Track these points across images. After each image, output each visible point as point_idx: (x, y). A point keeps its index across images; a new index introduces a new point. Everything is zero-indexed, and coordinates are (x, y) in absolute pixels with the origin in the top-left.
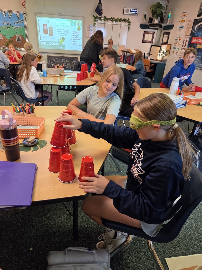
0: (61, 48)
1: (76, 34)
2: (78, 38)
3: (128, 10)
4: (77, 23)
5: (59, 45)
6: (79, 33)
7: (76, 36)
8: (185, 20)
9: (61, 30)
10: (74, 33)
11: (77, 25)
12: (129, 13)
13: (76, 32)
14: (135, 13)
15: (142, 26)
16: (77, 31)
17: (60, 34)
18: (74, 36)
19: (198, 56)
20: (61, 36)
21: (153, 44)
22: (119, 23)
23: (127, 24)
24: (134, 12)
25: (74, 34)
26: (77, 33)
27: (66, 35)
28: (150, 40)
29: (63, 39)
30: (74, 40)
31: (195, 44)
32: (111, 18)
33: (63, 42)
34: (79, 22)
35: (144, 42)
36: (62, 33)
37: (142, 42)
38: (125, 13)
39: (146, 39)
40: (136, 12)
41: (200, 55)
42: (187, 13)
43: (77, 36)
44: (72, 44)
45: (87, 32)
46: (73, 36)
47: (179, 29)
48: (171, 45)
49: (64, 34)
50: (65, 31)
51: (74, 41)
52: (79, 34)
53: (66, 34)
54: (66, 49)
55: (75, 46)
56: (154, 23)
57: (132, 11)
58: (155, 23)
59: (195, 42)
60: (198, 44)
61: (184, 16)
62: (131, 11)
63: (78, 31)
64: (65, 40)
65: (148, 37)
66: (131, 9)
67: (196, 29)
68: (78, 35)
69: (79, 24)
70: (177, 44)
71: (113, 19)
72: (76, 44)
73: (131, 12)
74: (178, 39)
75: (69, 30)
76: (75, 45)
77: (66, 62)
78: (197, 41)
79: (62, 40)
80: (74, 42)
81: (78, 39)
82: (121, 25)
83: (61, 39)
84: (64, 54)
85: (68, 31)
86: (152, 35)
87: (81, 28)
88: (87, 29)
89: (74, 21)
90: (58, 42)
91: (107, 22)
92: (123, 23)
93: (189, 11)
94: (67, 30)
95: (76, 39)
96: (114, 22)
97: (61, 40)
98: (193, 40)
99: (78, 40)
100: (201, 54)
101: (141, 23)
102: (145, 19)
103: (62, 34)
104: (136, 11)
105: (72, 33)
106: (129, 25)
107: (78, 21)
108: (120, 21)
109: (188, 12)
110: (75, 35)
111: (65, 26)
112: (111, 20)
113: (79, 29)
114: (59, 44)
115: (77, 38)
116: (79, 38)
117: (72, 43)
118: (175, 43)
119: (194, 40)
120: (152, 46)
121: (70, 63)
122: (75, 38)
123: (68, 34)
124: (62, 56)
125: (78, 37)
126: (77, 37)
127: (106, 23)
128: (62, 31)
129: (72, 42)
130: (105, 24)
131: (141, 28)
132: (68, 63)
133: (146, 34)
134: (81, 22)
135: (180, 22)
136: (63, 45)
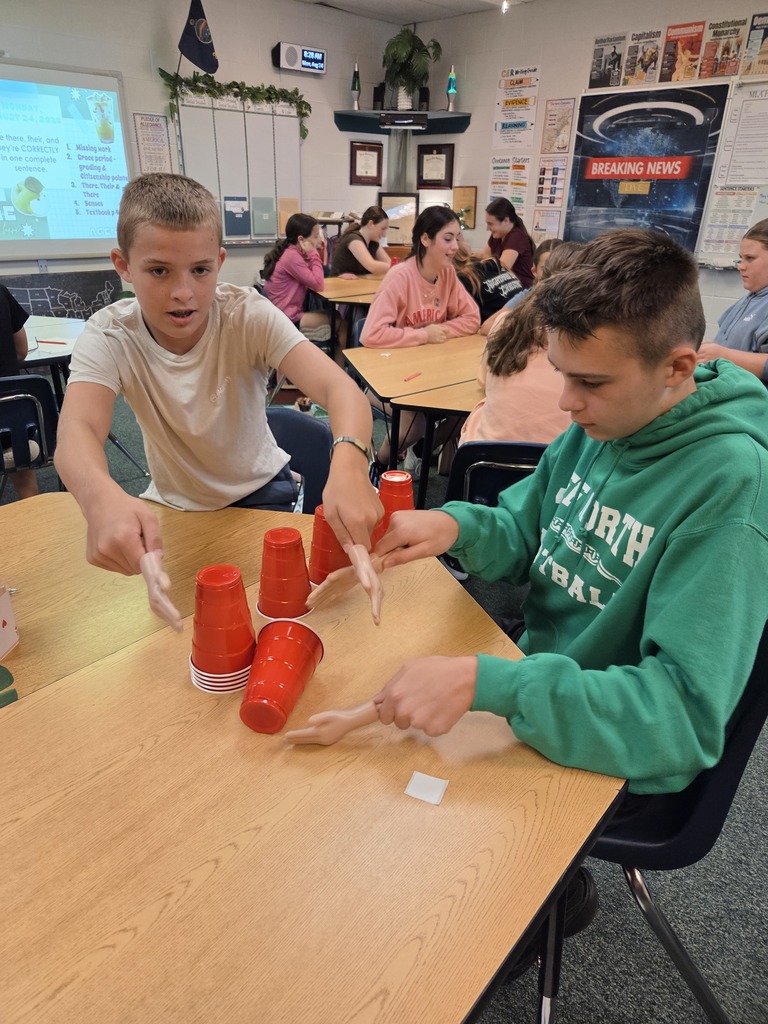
0: (28, 231)
1: (98, 159)
2: (108, 178)
3: (292, 51)
4: (91, 106)
5: (14, 218)
6: (107, 154)
7: (98, 168)
8: (526, 100)
9: (15, 139)
10: (83, 153)
11: (93, 115)
12: (297, 67)
13: (94, 149)
14: (316, 65)
15: (345, 121)
16: (97, 142)
17: (12, 159)
18: (88, 168)
19: (632, 221)
20: (19, 169)
21: (384, 189)
22: (265, 107)
23: (294, 112)
24: (314, 64)
25: (87, 158)
26: (100, 154)
27: (45, 165)
28: (373, 173)
29: (33, 185)
30: (90, 191)
31: (609, 181)
32: (234, 84)
33: (34, 204)
34: (102, 99)
35: (355, 180)
36: (20, 154)
37: (351, 183)
38: (284, 63)
39: (360, 172)
40: (322, 61)
41: (643, 215)
42: (529, 75)
43: (104, 169)
44: (82, 208)
45: (141, 147)
46: (82, 167)
47: (502, 132)
48: (476, 187)
49: (32, 160)
50: (39, 144)
51: (91, 195)
52: (110, 159)
53: (42, 160)
54: (55, 234)
55: (97, 217)
56: (396, 110)
57: (308, 60)
58: (399, 107)
59: (606, 173)
60: (622, 180)
61: (517, 86)
62: (304, 58)
63: (105, 146)
64: (43, 192)
65: (367, 164)
66: (303, 51)
67: (601, 130)
68: (103, 163)
69: (104, 108)
70: (506, 183)
71: (240, 90)
72: (101, 208)
73: (305, 63)
74: (508, 168)
75: (57, 141)
76: (101, 213)
77: (63, 300)
78: (612, 170)
79: (25, 190)
80: (90, 199)
81: (106, 182)
82: (274, 114)
83: (23, 187)
84: (48, 260)
85: (53, 145)
86: (375, 154)
87: (117, 128)
88: (139, 132)
89: (75, 93)
90: (8, 203)
91: (222, 103)
92: (281, 107)
93: (539, 67)
94: (49, 141)
95: (97, 182)
96: (249, 102)
97: (19, 191)
98: (594, 168)
99: (107, 187)
100: (646, 214)
101: (341, 108)
102: (357, 92)
103: (20, 159)
104: (319, 56)
105: (74, 153)
106: (302, 115)
107: (95, 92)
108: (269, 99)
109: (535, 70)
110: (88, 163)
111: (32, 119)
112: (236, 95)
113: (107, 135)
114: (15, 212)
115: (101, 178)
116: (114, 178)
117: (81, 202)
118: (494, 183)
119: (598, 169)
120: (381, 195)
121: (88, 304)
122: (95, 177)
123: (54, 160)
124: (35, 270)
125: (109, 173)
126: (103, 173)
127: (218, 103)
128: (19, 144)
129: (82, 199)
130: (216, 112)
131: (342, 128)
132: (78, 302)
133: (359, 153)
134: (110, 100)
135: (500, 108)
136: (35, 218)
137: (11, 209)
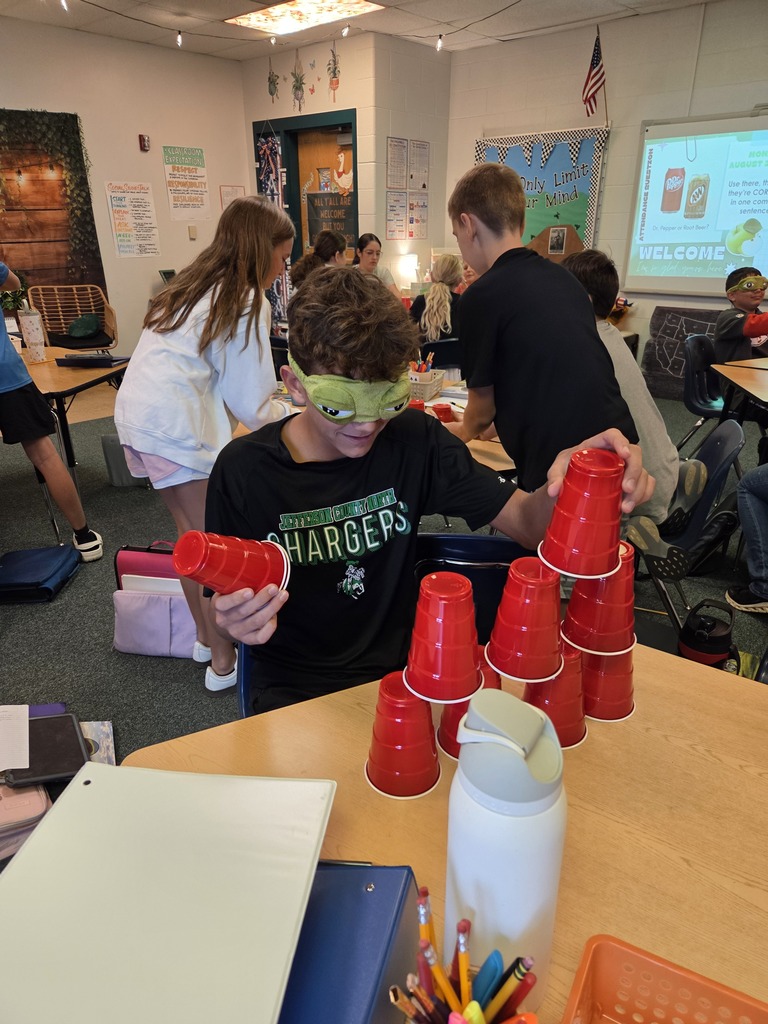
5: (722, 257)
9: (750, 184)
17: (741, 203)
20: (745, 211)
29: (752, 227)
33: (746, 244)
36: (750, 197)
49: (760, 202)
64: (760, 233)
79: (742, 232)
83: (742, 228)
90: (722, 244)
97: (736, 232)
103: (749, 202)
114: (725, 253)
128: (751, 188)
136: (741, 257)
137: (722, 249)
